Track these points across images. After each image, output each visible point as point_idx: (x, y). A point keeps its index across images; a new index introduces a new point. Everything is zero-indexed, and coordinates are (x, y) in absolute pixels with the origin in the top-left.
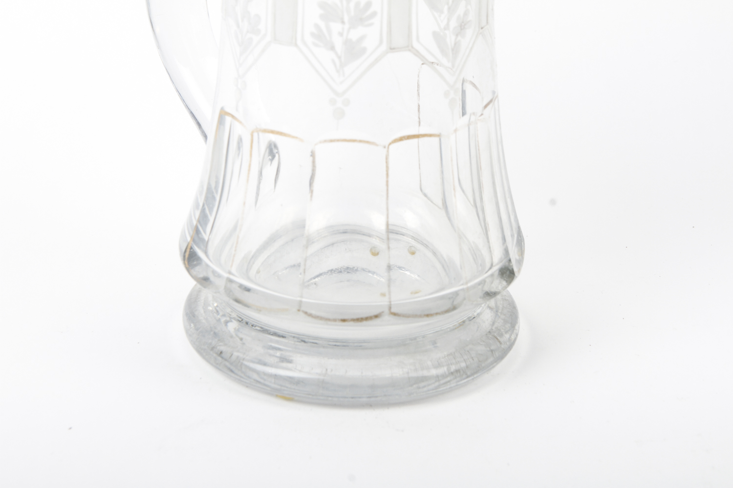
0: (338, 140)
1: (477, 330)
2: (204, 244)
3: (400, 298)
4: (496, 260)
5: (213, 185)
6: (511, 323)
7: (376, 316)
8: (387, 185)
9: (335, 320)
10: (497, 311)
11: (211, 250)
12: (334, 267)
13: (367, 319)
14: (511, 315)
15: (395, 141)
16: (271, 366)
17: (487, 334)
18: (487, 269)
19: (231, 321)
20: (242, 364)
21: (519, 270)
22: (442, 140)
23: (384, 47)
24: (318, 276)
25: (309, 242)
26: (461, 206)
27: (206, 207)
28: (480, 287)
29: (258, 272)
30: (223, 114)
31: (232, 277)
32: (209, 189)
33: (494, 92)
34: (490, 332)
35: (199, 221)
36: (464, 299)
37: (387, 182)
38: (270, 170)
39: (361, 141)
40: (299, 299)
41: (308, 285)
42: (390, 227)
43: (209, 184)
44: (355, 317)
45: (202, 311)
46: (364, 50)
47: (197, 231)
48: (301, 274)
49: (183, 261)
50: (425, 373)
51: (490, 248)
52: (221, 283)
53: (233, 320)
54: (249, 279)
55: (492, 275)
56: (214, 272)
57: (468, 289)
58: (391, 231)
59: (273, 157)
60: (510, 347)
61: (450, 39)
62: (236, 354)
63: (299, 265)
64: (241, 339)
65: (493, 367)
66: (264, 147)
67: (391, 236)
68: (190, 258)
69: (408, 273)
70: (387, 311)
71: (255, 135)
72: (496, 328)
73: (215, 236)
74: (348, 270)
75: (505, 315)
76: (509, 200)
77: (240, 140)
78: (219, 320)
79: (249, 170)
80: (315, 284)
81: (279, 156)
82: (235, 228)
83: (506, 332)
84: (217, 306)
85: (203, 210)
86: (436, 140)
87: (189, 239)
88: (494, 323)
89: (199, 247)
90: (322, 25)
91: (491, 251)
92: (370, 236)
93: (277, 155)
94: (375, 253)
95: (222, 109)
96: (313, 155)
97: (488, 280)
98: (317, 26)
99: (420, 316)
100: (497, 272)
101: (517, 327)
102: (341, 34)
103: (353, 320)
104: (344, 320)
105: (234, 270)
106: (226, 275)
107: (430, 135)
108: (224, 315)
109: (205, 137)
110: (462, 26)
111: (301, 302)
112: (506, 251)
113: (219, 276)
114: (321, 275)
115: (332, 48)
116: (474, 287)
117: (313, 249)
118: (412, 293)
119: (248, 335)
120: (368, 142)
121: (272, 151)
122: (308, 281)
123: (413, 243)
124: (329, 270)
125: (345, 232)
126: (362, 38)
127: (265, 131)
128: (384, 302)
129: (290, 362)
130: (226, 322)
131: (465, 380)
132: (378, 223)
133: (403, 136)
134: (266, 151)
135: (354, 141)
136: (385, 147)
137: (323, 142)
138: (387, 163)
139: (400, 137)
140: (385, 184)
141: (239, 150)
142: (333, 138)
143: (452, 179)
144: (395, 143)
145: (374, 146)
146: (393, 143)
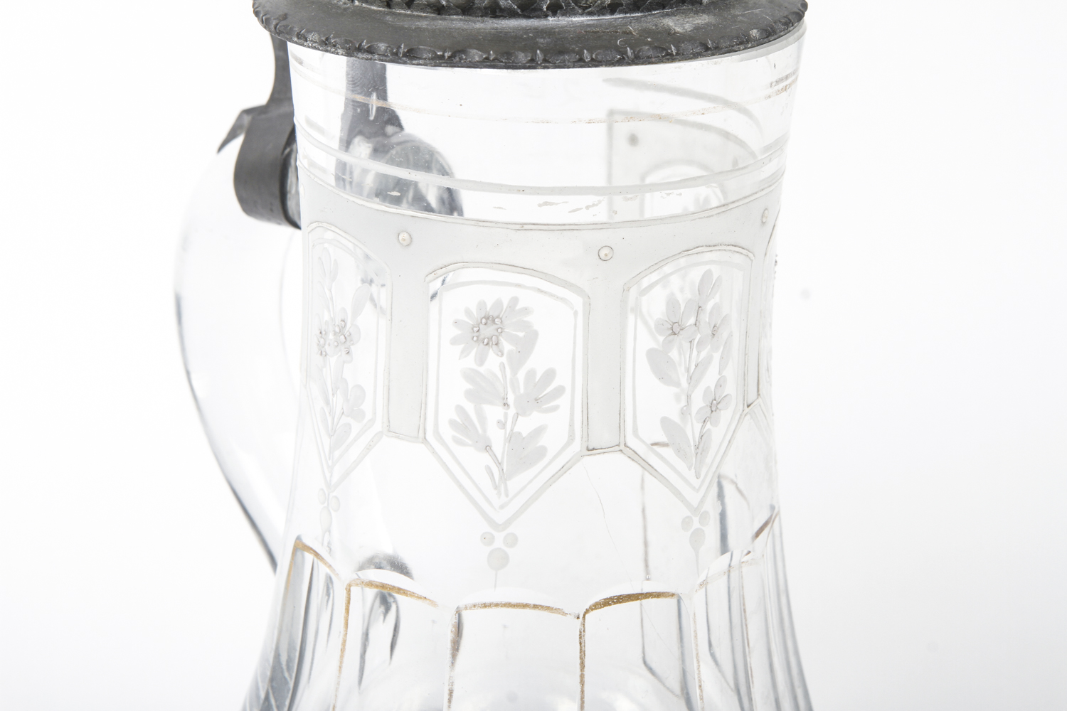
0: (497, 605)
8: (582, 683)
15: (597, 606)
22: (681, 601)
23: (577, 446)
30: (300, 547)
32: (277, 665)
33: (772, 508)
37: (582, 676)
39: (535, 607)
46: (542, 452)
59: (387, 609)
61: (693, 430)
71: (355, 591)
77: (329, 582)
86: (671, 602)
90: (470, 408)
95: (298, 538)
98: (460, 410)
102: (502, 425)
107: (661, 595)
110: (714, 406)
115: (488, 448)
120: (548, 608)
126: (539, 431)
127: (371, 584)
133: (611, 598)
134: (374, 601)
135: (525, 606)
136: (578, 618)
137: (470, 608)
138: (583, 644)
139: (605, 599)
140: (579, 680)
141: (328, 595)
142: (488, 601)
143: (696, 672)
144: (596, 609)
145: (560, 616)
146: (592, 610)
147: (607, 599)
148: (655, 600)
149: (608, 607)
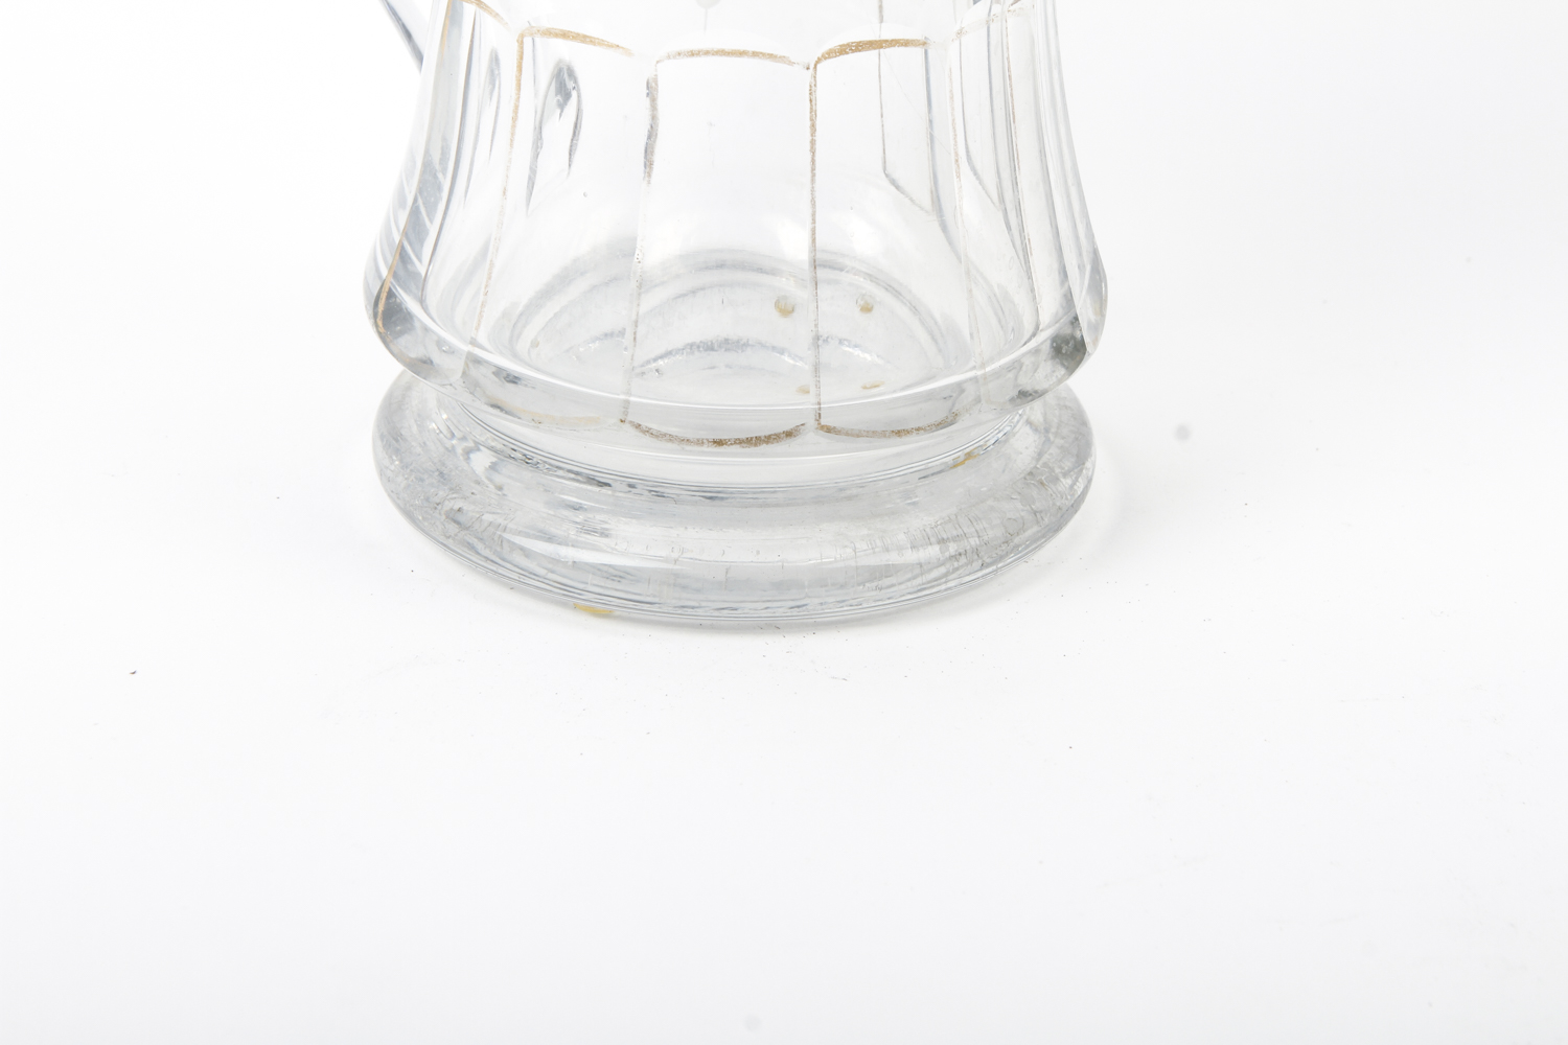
0: (707, 53)
1: (1004, 471)
2: (419, 285)
3: (840, 397)
4: (1046, 317)
5: (436, 156)
6: (1077, 456)
7: (789, 434)
8: (813, 151)
9: (700, 442)
10: (1047, 431)
11: (433, 295)
12: (697, 338)
13: (769, 439)
14: (1077, 439)
15: (830, 54)
16: (564, 542)
17: (1025, 478)
18: (1027, 336)
19: (479, 450)
20: (502, 540)
21: (1096, 341)
22: (930, 52)
24: (661, 357)
25: (643, 286)
26: (971, 208)
27: (420, 202)
28: (1011, 375)
29: (535, 344)
31: (478, 352)
32: (427, 166)
34: (1031, 473)
35: (405, 234)
36: (978, 400)
37: (813, 142)
38: (559, 128)
39: (755, 54)
40: (622, 397)
41: (643, 373)
42: (819, 256)
43: (427, 152)
44: (743, 436)
45: (415, 429)
47: (402, 256)
48: (626, 349)
49: (373, 320)
50: (894, 558)
51: (1032, 290)
52: (453, 366)
53: (482, 448)
54: (515, 356)
55: (1036, 351)
56: (440, 343)
57: (985, 377)
58: (821, 264)
59: (567, 96)
60: (1075, 507)
62: (488, 518)
63: (622, 333)
64: (500, 488)
65: (1039, 547)
66: (545, 76)
67: (821, 273)
68: (390, 316)
69: (857, 352)
70: (811, 423)
71: (528, 41)
72: (1045, 465)
73: (443, 266)
74: (728, 345)
75: (1063, 438)
76: (1073, 191)
77: (495, 60)
78: (451, 450)
79: (515, 119)
80: (657, 371)
81: (579, 96)
82: (484, 252)
83: (1065, 475)
84: (447, 420)
85: (415, 212)
86: (916, 53)
87: (384, 272)
88: (1040, 455)
89: (407, 289)
91: (1034, 298)
92: (773, 272)
93: (574, 94)
94: (786, 309)
96: (651, 90)
97: (1027, 361)
99: (883, 434)
100: (1049, 343)
101: (1088, 464)
103: (739, 442)
104: (719, 443)
105: (482, 338)
106: (467, 348)
107: (906, 43)
108: (464, 438)
109: (419, 56)
111: (628, 402)
112: (1068, 299)
113: (452, 351)
114: (668, 354)
116: (997, 374)
117: (650, 301)
118: (865, 388)
119: (514, 478)
120: (771, 56)
121: (564, 83)
122: (642, 366)
123: (869, 287)
124: (688, 344)
125: (721, 266)
127: (549, 33)
128: (807, 404)
129: (604, 534)
130: (468, 452)
131: (980, 574)
132: (793, 245)
133: (848, 44)
134: (550, 84)
135: (742, 54)
136: (808, 68)
137: (674, 57)
138: (814, 102)
139: (840, 46)
140: (809, 148)
141: (493, 82)
142: (695, 47)
143: (952, 142)
144: (829, 58)
145: (786, 65)
146: (826, 58)
147: (844, 45)
148: (902, 49)
149: (846, 56)
